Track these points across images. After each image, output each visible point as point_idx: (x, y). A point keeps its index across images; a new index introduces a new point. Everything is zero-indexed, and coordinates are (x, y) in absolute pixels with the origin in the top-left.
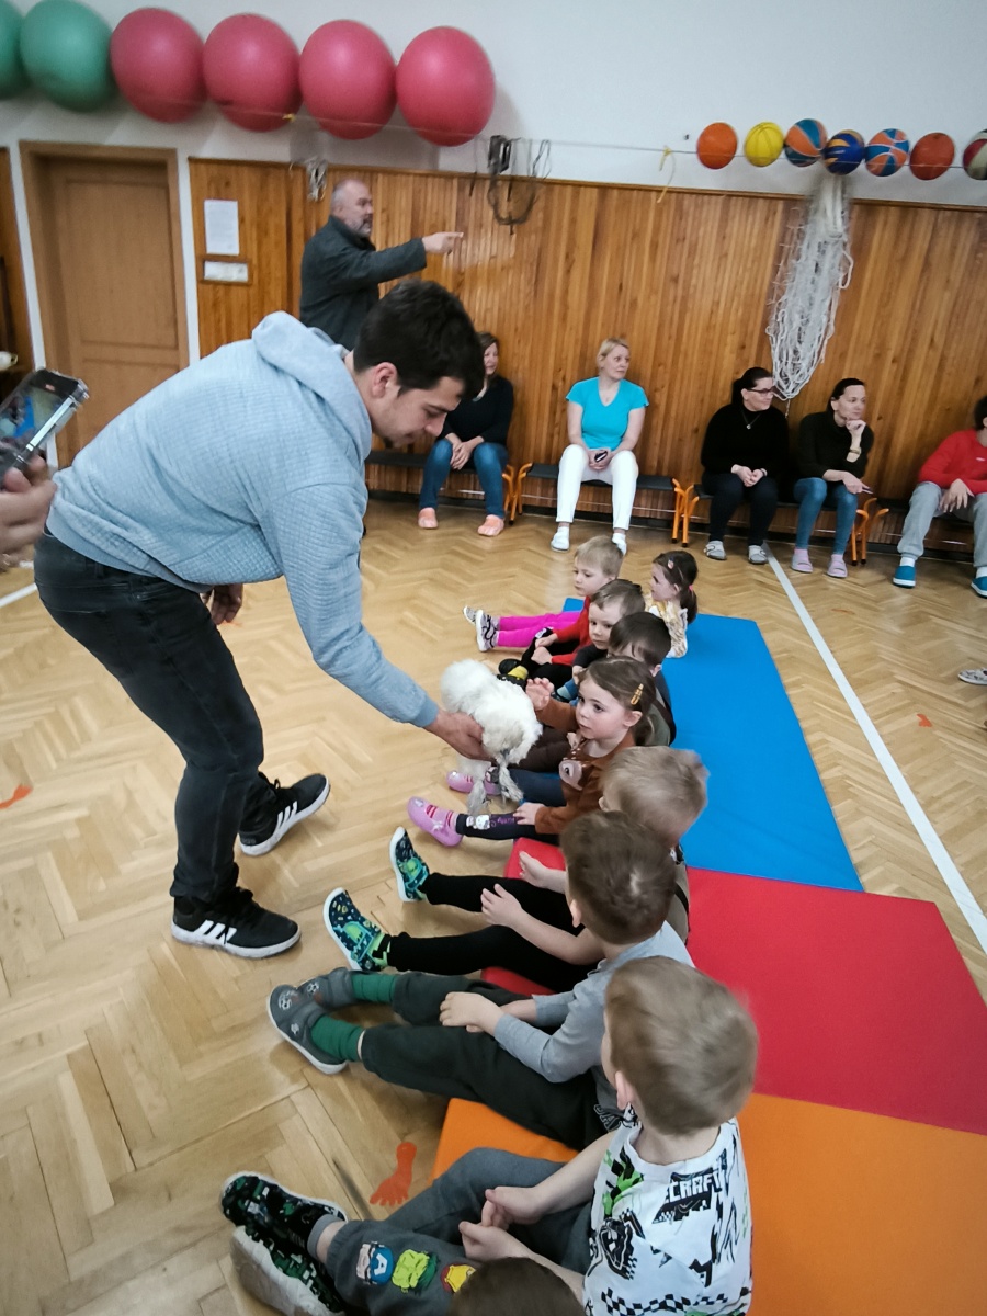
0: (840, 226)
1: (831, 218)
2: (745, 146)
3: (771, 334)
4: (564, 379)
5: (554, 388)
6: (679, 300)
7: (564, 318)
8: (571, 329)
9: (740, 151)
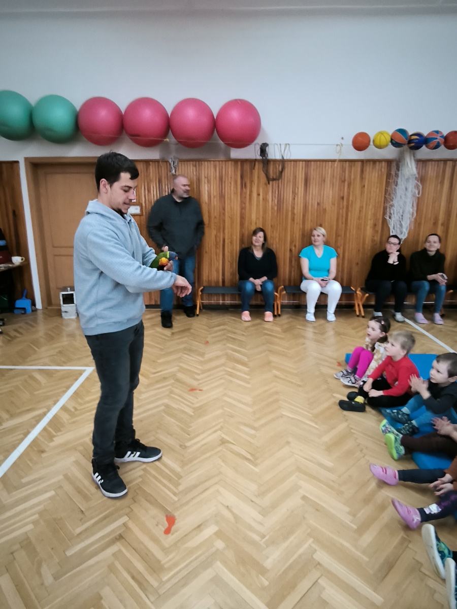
0: (414, 171)
1: (410, 168)
2: (374, 141)
3: (388, 218)
4: (295, 246)
5: (291, 250)
6: (345, 207)
7: (293, 219)
8: (297, 223)
9: (371, 143)
